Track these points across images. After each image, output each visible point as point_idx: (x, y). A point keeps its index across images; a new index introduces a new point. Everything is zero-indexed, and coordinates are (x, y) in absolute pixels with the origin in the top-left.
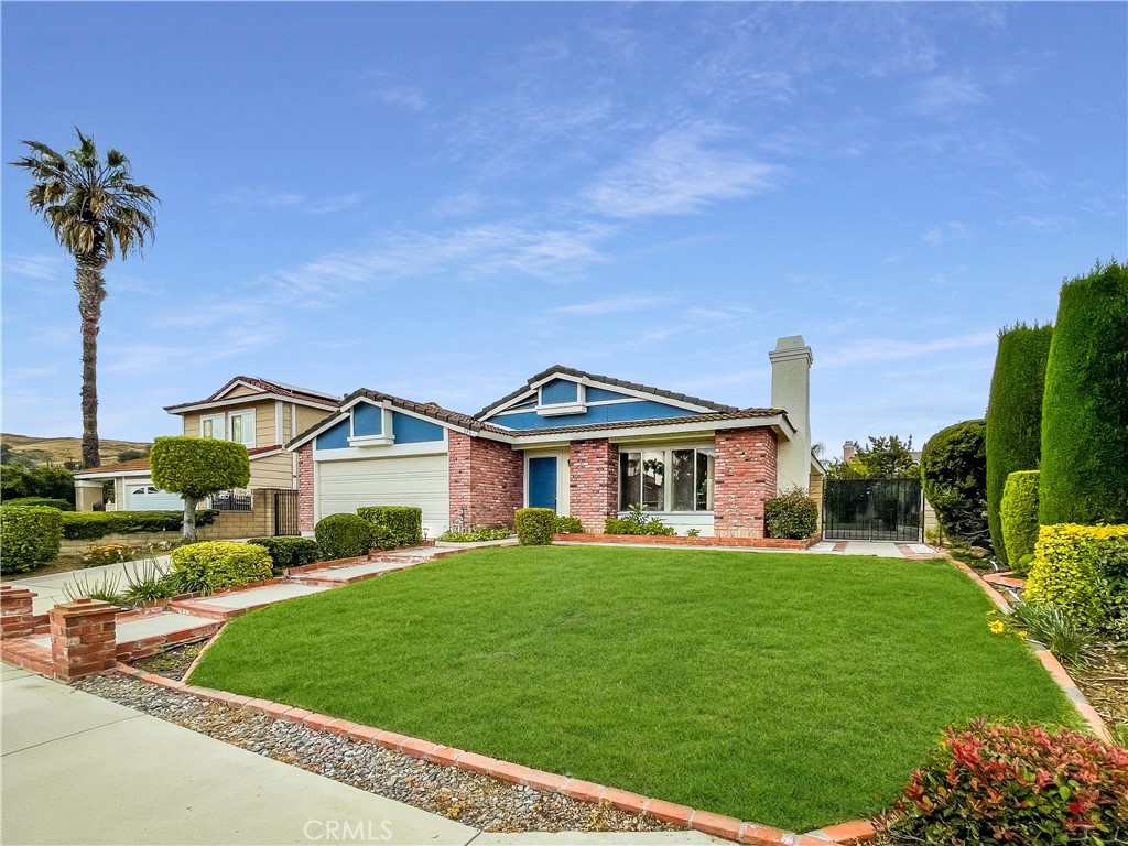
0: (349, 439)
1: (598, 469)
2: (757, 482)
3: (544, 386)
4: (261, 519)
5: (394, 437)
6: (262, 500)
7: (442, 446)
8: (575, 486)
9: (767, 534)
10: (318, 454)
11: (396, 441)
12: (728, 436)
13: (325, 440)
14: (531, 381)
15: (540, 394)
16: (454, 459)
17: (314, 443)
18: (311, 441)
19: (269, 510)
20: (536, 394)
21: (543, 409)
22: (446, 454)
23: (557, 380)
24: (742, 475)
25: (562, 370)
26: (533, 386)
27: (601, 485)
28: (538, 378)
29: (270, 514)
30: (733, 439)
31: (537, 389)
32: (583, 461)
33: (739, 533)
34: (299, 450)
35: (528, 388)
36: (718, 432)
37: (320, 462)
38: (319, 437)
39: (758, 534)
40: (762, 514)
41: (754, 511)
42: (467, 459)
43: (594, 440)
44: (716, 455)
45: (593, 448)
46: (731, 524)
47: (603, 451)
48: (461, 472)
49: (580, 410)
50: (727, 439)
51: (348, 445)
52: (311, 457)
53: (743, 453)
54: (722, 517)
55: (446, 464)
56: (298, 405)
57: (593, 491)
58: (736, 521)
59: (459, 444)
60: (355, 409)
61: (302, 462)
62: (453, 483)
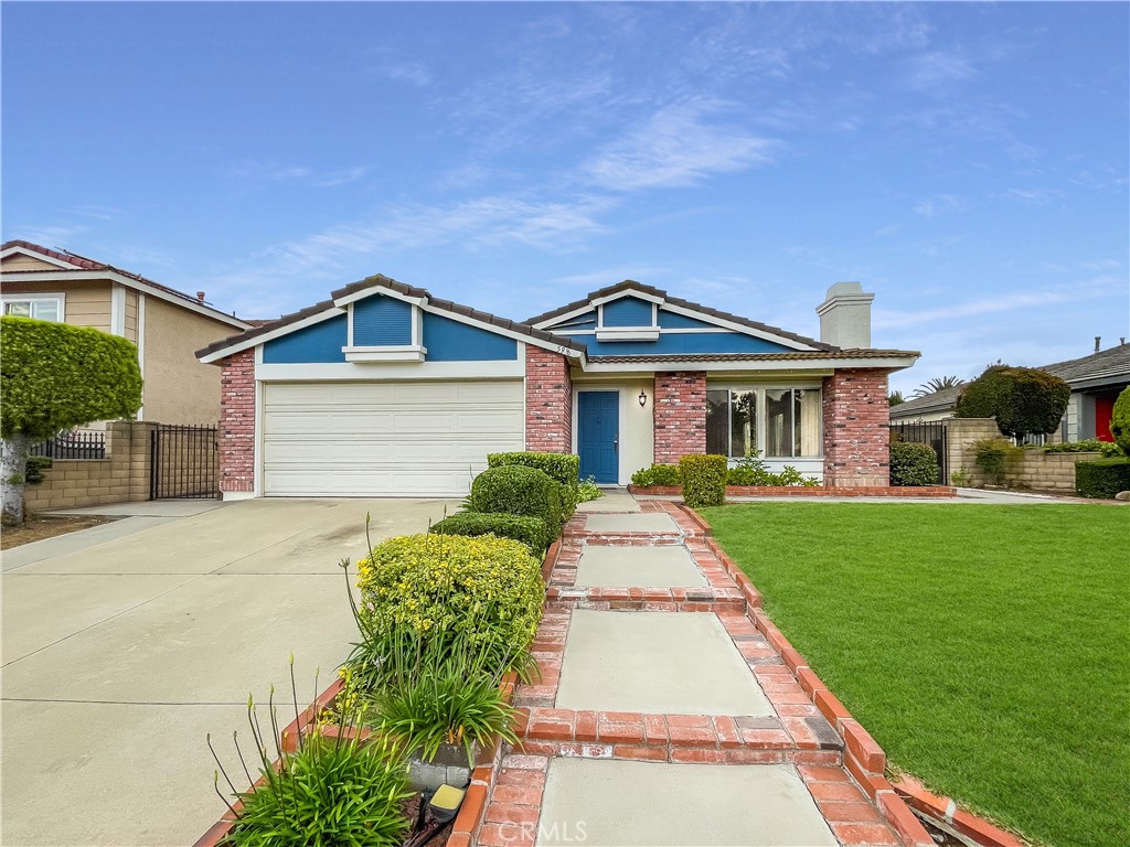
0: (344, 349)
1: (694, 408)
2: (881, 426)
3: (607, 306)
4: (124, 473)
5: (425, 351)
6: (126, 442)
7: (517, 367)
8: (661, 427)
9: (895, 481)
10: (263, 370)
11: (428, 357)
12: (848, 376)
13: (281, 348)
15: (601, 313)
16: (533, 386)
17: (259, 355)
18: (252, 349)
19: (141, 457)
20: (596, 312)
21: (604, 332)
22: (520, 380)
23: (629, 299)
24: (865, 418)
25: (637, 286)
26: (593, 302)
27: (697, 427)
28: (604, 293)
29: (141, 463)
30: (854, 380)
31: (597, 306)
32: (674, 397)
33: (864, 482)
34: (224, 362)
35: (585, 304)
36: (838, 371)
37: (265, 383)
38: (267, 345)
39: (881, 479)
40: (887, 460)
41: (878, 458)
42: (559, 387)
43: (688, 373)
44: (836, 395)
45: (687, 382)
46: (855, 471)
47: (701, 387)
48: (546, 405)
49: (655, 336)
50: (848, 380)
51: (341, 358)
52: (248, 374)
53: (866, 396)
54: (844, 464)
55: (519, 393)
56: (148, 296)
57: (687, 433)
58: (860, 468)
59: (544, 366)
60: (358, 305)
61: (229, 382)
62: (533, 420)
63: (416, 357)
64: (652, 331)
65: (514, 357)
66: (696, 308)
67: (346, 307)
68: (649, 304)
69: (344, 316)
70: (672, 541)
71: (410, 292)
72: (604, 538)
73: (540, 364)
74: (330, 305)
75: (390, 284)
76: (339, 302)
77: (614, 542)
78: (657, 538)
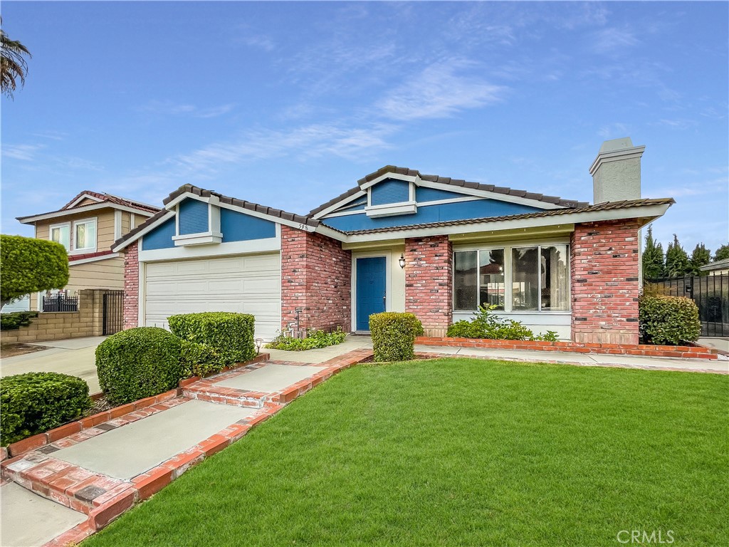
0: (173, 238)
1: (437, 268)
2: (628, 280)
3: (374, 188)
4: (88, 319)
5: (221, 235)
6: (90, 301)
7: (274, 243)
8: (411, 285)
9: (646, 339)
10: (144, 255)
11: (224, 240)
12: (590, 231)
13: (151, 240)
14: (361, 182)
15: (369, 194)
16: (286, 258)
17: (140, 244)
19: (97, 310)
20: (365, 196)
21: (372, 210)
22: (277, 252)
23: (388, 181)
24: (609, 272)
25: (395, 170)
26: (364, 187)
27: (440, 285)
28: (369, 179)
29: (97, 313)
30: (596, 234)
31: (367, 190)
32: (420, 260)
33: (608, 338)
34: (126, 250)
35: (358, 189)
36: (578, 226)
37: (146, 263)
38: (145, 237)
39: (631, 338)
40: (635, 315)
41: (625, 313)
42: (302, 257)
43: (432, 238)
44: (576, 251)
45: (431, 246)
46: (597, 327)
47: (443, 249)
48: (294, 271)
49: (412, 209)
50: (590, 234)
51: (171, 244)
53: (610, 249)
54: (585, 319)
55: (277, 262)
56: (136, 214)
57: (431, 290)
58: (603, 323)
59: (293, 240)
60: (181, 205)
61: (128, 264)
62: (286, 283)
64: (409, 205)
65: (274, 235)
67: (174, 208)
68: (407, 183)
69: (175, 217)
71: (202, 194)
73: (289, 240)
75: (192, 190)
76: (167, 206)
77: (215, 399)
78: (243, 399)
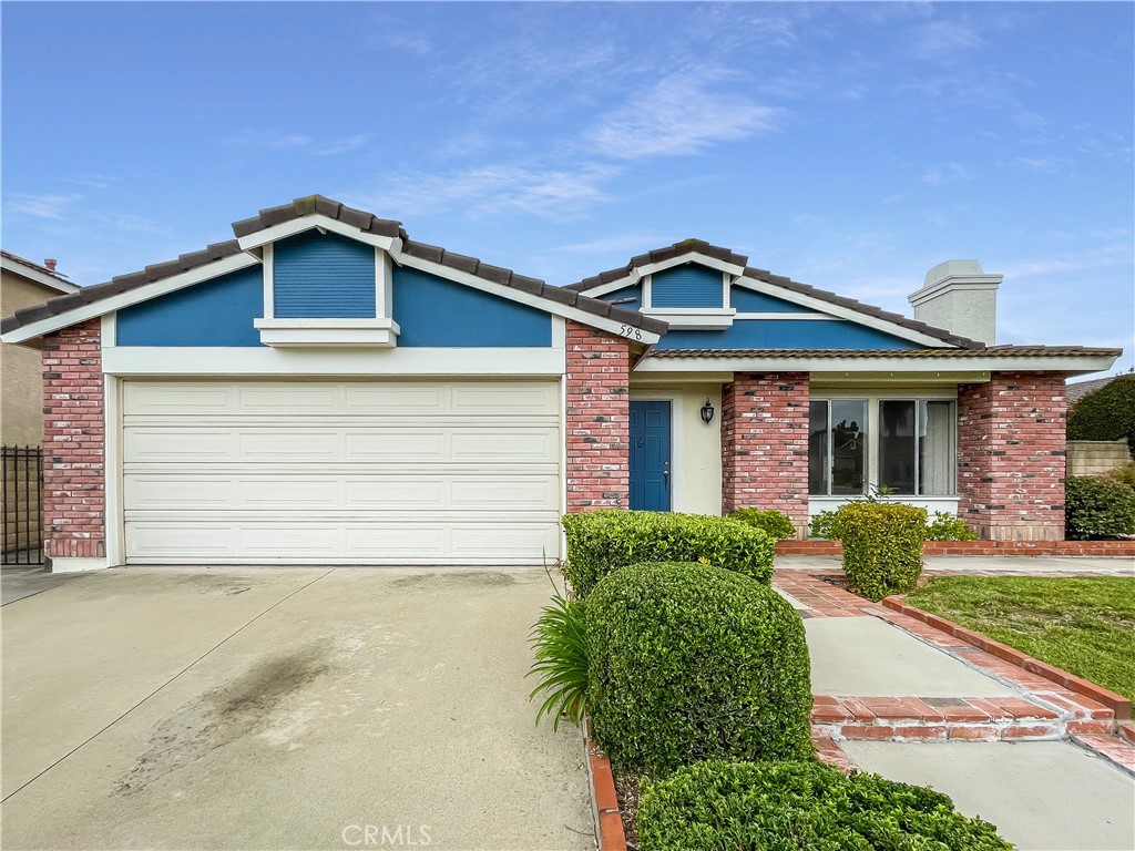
0: (258, 323)
1: (791, 426)
2: (1054, 453)
3: (658, 276)
5: (397, 329)
7: (551, 359)
8: (746, 454)
11: (402, 341)
12: (1010, 383)
14: (637, 262)
15: (648, 288)
16: (579, 392)
17: (108, 331)
18: (95, 322)
20: (640, 286)
22: (556, 379)
23: (693, 266)
24: (1032, 443)
25: (706, 249)
27: (796, 453)
28: (655, 257)
30: (1018, 388)
31: (643, 278)
32: (762, 410)
33: (1029, 531)
34: (43, 340)
35: (626, 273)
36: (995, 375)
37: (122, 379)
38: (123, 314)
39: (1056, 532)
40: (1061, 501)
41: (1049, 498)
42: (620, 391)
43: (783, 375)
44: (993, 410)
45: (781, 388)
46: (1017, 517)
47: (805, 398)
48: (600, 420)
49: (729, 322)
50: (1010, 388)
51: (252, 339)
52: (90, 365)
53: (1034, 411)
54: (1003, 507)
55: (554, 401)
57: (781, 462)
58: (1025, 512)
59: (596, 357)
60: (283, 248)
61: (58, 376)
62: (579, 444)
63: (384, 338)
64: (723, 315)
65: (546, 341)
66: (785, 283)
67: (259, 251)
68: (718, 275)
69: (257, 270)
70: (1042, 731)
71: (373, 226)
72: (883, 723)
73: (588, 355)
74: (232, 249)
75: (338, 212)
76: (248, 242)
77: (905, 732)
